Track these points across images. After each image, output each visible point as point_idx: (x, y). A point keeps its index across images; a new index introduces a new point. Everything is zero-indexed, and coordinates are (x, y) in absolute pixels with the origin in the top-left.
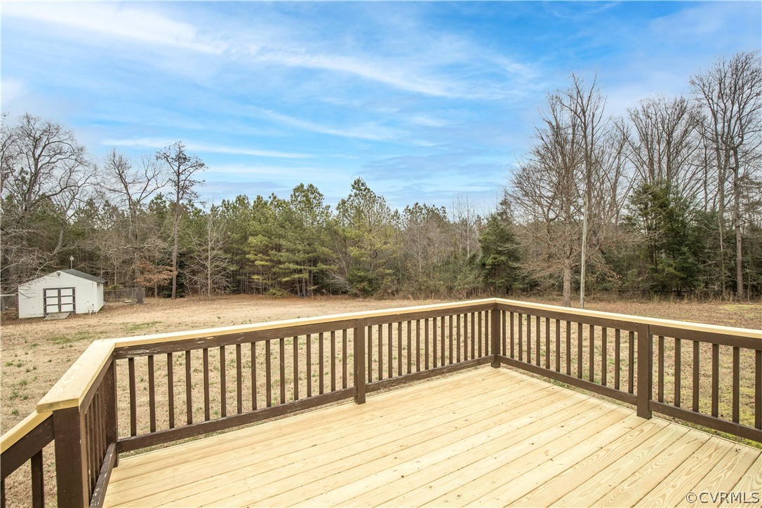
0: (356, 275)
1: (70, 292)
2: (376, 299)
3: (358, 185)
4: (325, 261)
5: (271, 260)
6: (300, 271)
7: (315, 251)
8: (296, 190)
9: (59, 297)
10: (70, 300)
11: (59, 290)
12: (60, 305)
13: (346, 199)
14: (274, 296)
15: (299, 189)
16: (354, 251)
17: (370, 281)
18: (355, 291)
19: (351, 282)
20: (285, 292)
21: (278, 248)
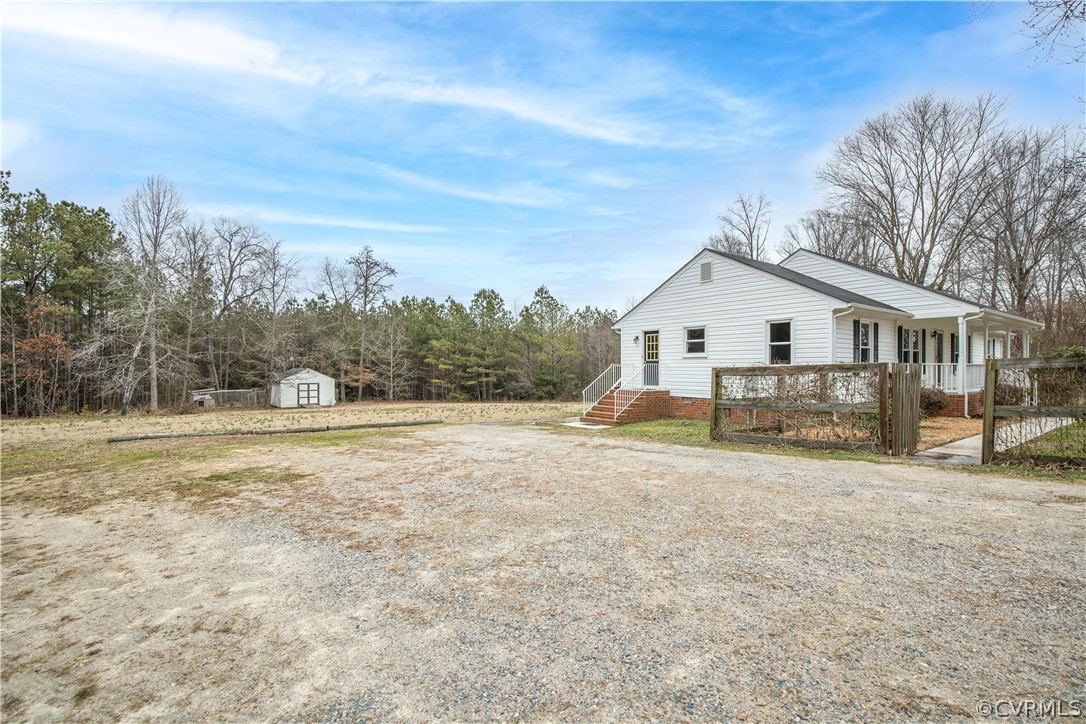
0: (542, 379)
1: (315, 387)
2: (561, 401)
3: (541, 292)
4: (513, 366)
5: (453, 364)
6: (487, 375)
7: (502, 355)
8: (479, 295)
9: (309, 391)
10: (315, 394)
11: (308, 384)
12: (308, 398)
13: (529, 306)
14: (455, 400)
15: (482, 294)
16: (542, 356)
17: (554, 385)
18: (541, 393)
19: (537, 385)
20: (467, 396)
21: (464, 353)
